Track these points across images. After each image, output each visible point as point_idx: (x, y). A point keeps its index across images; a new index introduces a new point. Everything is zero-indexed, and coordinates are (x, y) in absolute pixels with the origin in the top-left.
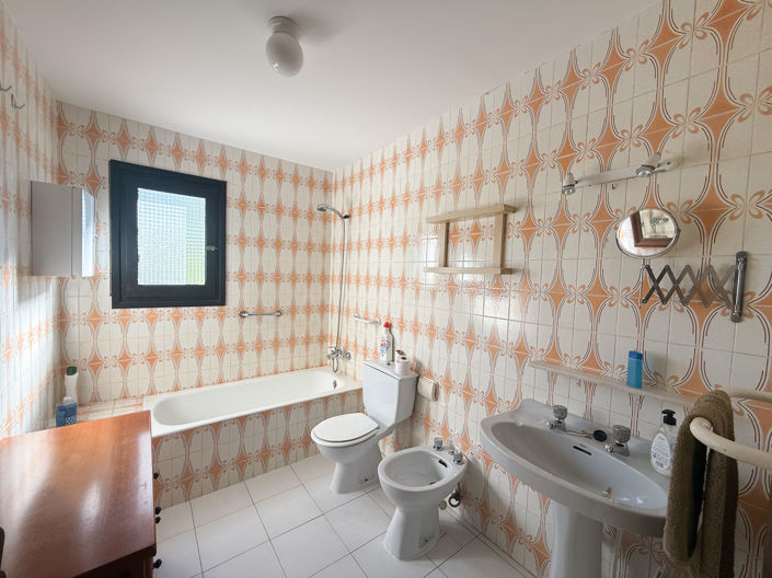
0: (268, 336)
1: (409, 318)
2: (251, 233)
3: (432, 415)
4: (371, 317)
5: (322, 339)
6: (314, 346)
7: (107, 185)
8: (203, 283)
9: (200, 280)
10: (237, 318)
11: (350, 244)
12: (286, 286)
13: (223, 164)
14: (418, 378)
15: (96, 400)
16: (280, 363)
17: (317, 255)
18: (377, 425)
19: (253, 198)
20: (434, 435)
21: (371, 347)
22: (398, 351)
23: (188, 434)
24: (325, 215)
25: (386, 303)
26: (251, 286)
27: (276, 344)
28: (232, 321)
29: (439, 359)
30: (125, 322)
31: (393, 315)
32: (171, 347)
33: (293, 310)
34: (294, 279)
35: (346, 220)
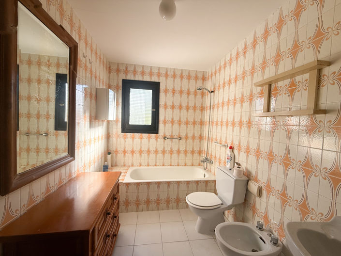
0: (175, 149)
1: (244, 144)
2: (170, 103)
3: (257, 206)
4: (223, 143)
5: (200, 152)
6: (196, 156)
7: (121, 88)
8: (150, 124)
9: (149, 123)
10: (163, 140)
11: (214, 105)
12: (183, 126)
13: (159, 75)
14: (248, 181)
15: (116, 165)
16: (180, 161)
17: (198, 112)
18: (221, 202)
19: (170, 88)
20: (259, 219)
21: (223, 159)
22: (237, 163)
23: (138, 184)
24: (202, 92)
25: (231, 135)
26: (169, 126)
27: (179, 152)
28: (161, 140)
29: (262, 171)
30: (125, 138)
31: (234, 142)
32: (139, 149)
33: (186, 138)
34: (187, 123)
35: (212, 93)
